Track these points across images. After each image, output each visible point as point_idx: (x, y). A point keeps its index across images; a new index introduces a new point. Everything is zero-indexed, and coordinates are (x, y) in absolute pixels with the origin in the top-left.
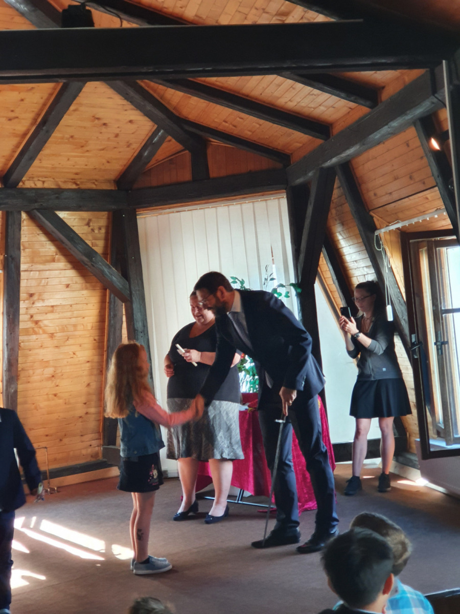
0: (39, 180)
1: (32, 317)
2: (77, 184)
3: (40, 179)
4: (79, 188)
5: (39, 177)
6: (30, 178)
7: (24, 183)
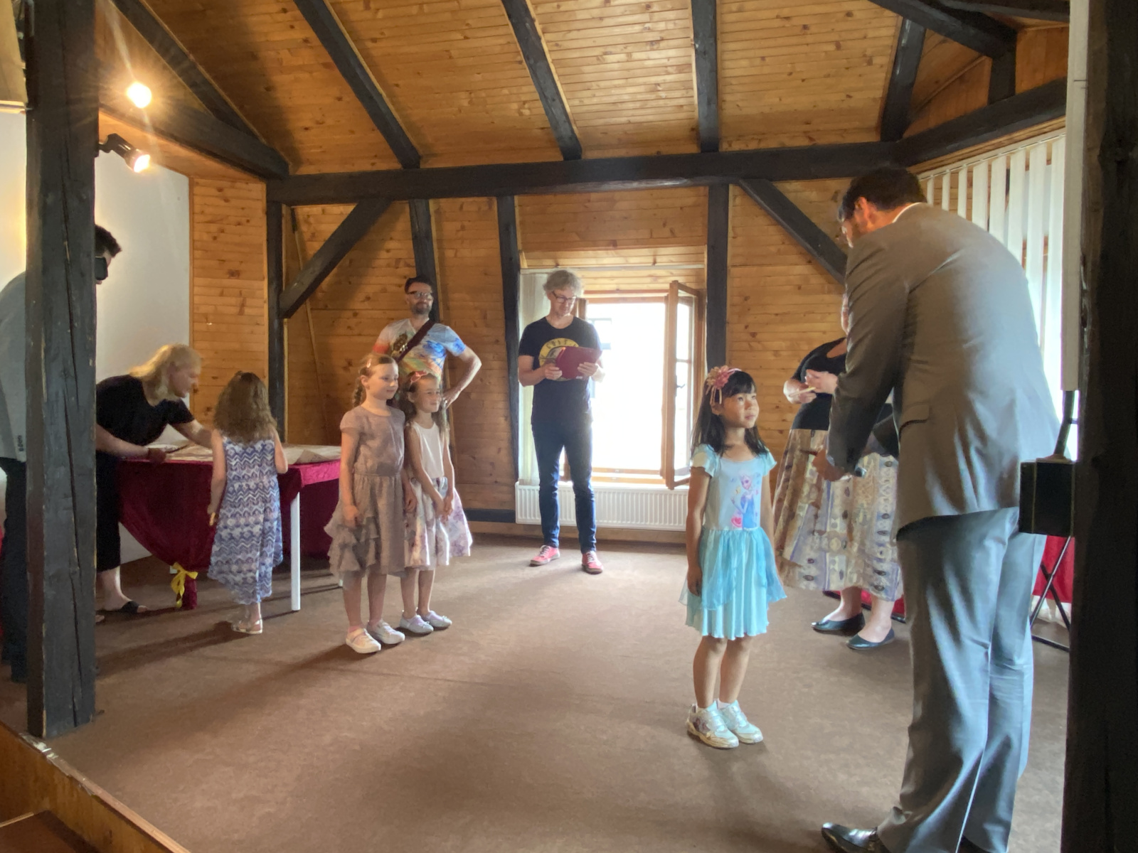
0: (753, 139)
1: (746, 327)
2: (811, 139)
3: (756, 137)
4: (814, 144)
5: (754, 134)
6: (740, 136)
7: (730, 145)
